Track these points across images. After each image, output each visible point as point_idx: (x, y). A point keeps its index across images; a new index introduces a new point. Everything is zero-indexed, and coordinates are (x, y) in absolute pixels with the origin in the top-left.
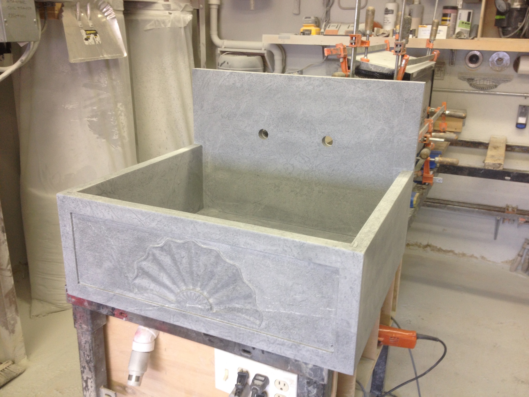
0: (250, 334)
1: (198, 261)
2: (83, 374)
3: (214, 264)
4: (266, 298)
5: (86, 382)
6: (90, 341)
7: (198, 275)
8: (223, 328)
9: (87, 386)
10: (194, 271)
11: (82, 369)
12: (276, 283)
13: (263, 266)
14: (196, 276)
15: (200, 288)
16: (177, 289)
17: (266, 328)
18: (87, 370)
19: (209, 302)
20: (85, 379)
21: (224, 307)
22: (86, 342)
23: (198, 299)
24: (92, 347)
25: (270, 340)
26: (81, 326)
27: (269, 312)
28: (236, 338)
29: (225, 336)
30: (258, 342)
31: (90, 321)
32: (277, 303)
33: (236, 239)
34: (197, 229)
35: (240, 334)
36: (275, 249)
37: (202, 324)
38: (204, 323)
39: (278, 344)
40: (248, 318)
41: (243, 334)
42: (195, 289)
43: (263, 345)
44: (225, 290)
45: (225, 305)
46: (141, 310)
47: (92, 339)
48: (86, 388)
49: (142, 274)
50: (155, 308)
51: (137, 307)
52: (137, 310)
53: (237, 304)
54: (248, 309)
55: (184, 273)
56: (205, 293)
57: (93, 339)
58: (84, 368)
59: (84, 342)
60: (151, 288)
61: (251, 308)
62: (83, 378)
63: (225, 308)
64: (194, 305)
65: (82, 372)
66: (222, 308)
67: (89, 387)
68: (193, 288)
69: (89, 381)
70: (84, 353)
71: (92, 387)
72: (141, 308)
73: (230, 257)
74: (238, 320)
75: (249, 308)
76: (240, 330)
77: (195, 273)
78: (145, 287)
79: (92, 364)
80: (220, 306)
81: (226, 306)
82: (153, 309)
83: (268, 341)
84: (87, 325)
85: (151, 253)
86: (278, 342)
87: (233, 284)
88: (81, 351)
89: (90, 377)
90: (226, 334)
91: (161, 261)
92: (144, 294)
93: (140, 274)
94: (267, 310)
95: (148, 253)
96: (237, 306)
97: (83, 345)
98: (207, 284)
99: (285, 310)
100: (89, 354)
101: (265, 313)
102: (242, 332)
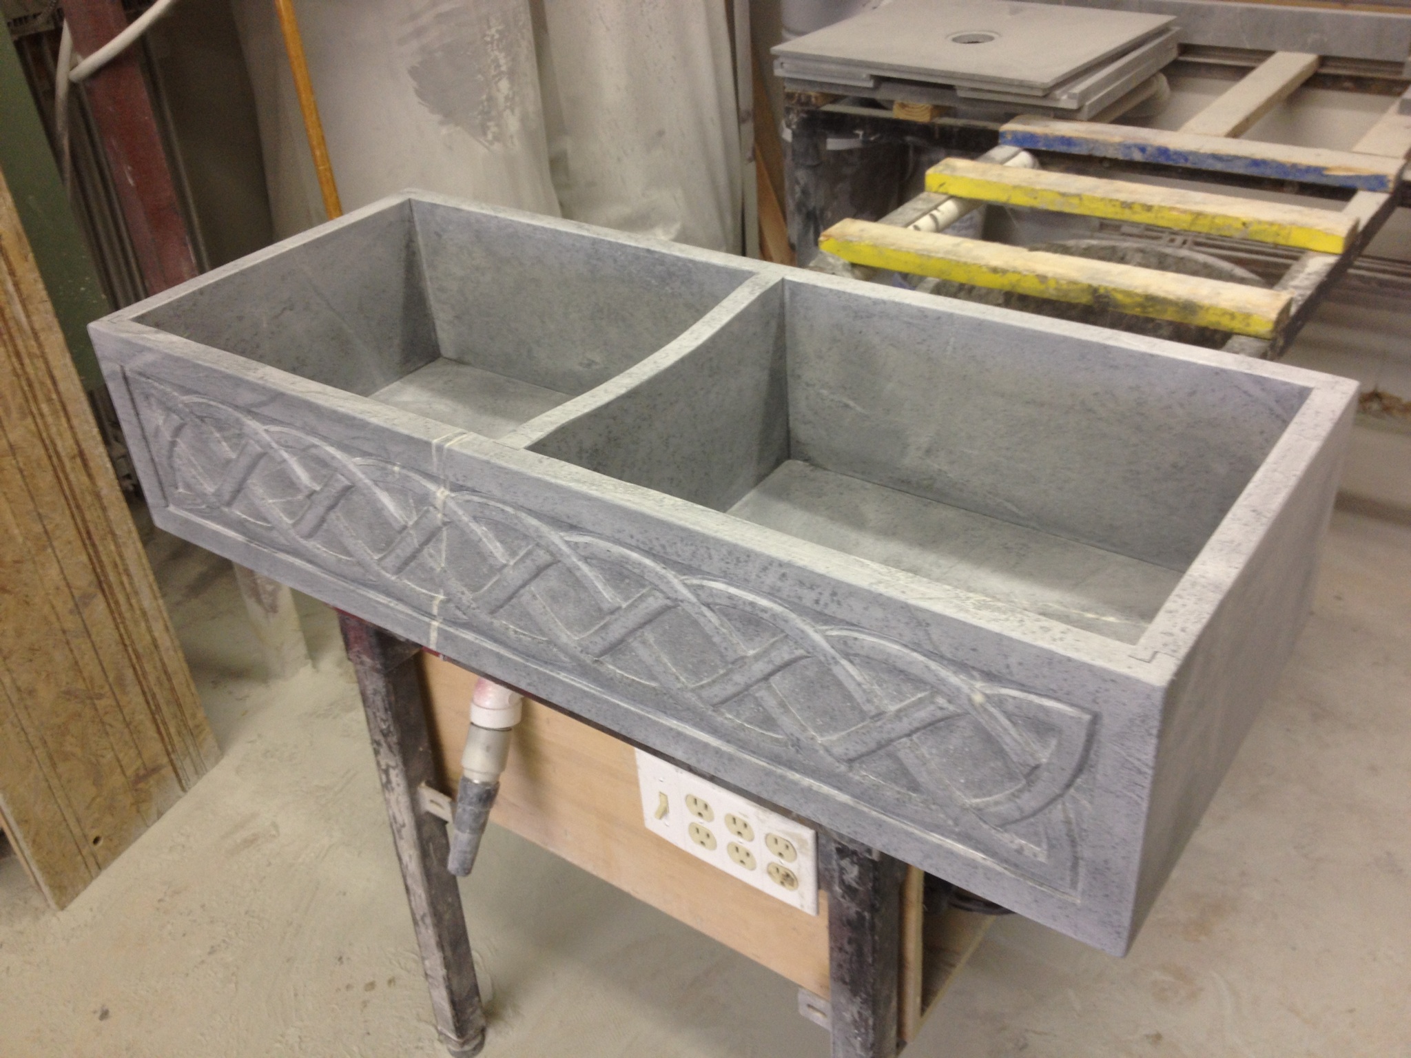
2: (380, 757)
5: (386, 772)
6: (383, 691)
9: (389, 781)
11: (375, 746)
18: (384, 750)
20: (384, 767)
22: (375, 692)
24: (390, 704)
26: (360, 658)
31: (378, 651)
47: (386, 686)
48: (387, 785)
57: (391, 687)
58: (378, 743)
59: (372, 691)
62: (378, 764)
65: (377, 753)
67: (394, 785)
69: (393, 773)
70: (374, 713)
71: (398, 785)
79: (394, 739)
84: (373, 659)
88: (368, 709)
89: (392, 763)
97: (371, 696)
100: (384, 717)
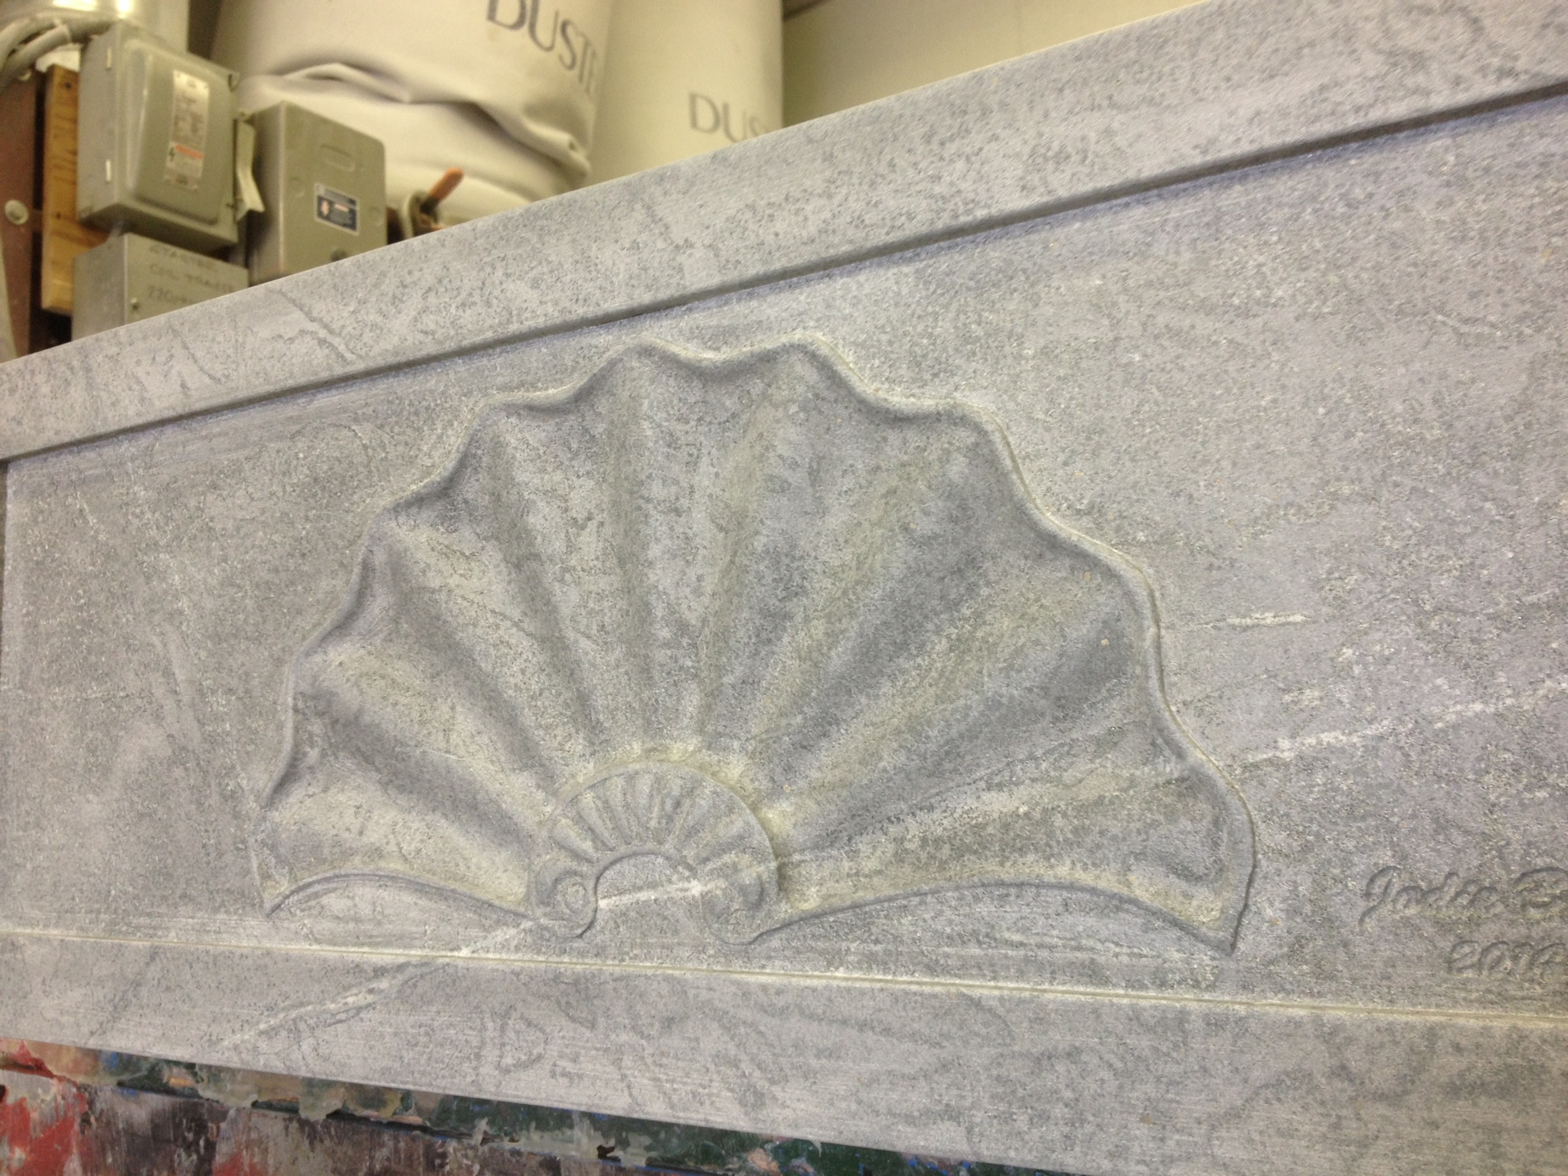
0: (1143, 1043)
1: (684, 502)
3: (798, 478)
4: (1269, 618)
7: (682, 627)
8: (887, 1031)
10: (653, 599)
12: (1349, 435)
13: (1205, 325)
14: (665, 633)
15: (701, 731)
16: (540, 795)
17: (1295, 949)
19: (764, 824)
21: (891, 848)
23: (679, 823)
25: (1355, 1059)
27: (1307, 765)
28: (1007, 1118)
29: (909, 1119)
30: (1234, 1115)
32: (1379, 644)
33: (960, 165)
34: (667, 227)
35: (1043, 1060)
36: (1308, 87)
37: (713, 1040)
38: (729, 1025)
39: (1453, 1090)
40: (1107, 881)
41: (1073, 1054)
42: (667, 749)
43: (1288, 1133)
44: (886, 688)
45: (894, 830)
46: (294, 1031)
49: (323, 754)
50: (384, 984)
51: (271, 1009)
52: (270, 1033)
53: (1000, 786)
54: (1100, 801)
55: (585, 644)
56: (736, 768)
60: (373, 837)
61: (1132, 782)
63: (900, 857)
64: (653, 885)
66: (870, 865)
68: (650, 745)
72: (293, 1014)
73: (916, 363)
74: (1016, 937)
75: (1111, 791)
76: (1040, 1019)
77: (659, 612)
78: (337, 843)
80: (854, 854)
81: (900, 841)
82: (370, 998)
83: (1341, 1071)
85: (380, 558)
86: (1448, 1065)
87: (956, 605)
90: (918, 1099)
91: (443, 596)
92: (325, 900)
93: (313, 754)
94: (1287, 749)
95: (367, 568)
96: (998, 803)
98: (750, 682)
99: (1482, 689)
101: (1274, 781)
102: (1059, 1038)
